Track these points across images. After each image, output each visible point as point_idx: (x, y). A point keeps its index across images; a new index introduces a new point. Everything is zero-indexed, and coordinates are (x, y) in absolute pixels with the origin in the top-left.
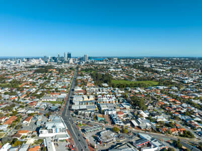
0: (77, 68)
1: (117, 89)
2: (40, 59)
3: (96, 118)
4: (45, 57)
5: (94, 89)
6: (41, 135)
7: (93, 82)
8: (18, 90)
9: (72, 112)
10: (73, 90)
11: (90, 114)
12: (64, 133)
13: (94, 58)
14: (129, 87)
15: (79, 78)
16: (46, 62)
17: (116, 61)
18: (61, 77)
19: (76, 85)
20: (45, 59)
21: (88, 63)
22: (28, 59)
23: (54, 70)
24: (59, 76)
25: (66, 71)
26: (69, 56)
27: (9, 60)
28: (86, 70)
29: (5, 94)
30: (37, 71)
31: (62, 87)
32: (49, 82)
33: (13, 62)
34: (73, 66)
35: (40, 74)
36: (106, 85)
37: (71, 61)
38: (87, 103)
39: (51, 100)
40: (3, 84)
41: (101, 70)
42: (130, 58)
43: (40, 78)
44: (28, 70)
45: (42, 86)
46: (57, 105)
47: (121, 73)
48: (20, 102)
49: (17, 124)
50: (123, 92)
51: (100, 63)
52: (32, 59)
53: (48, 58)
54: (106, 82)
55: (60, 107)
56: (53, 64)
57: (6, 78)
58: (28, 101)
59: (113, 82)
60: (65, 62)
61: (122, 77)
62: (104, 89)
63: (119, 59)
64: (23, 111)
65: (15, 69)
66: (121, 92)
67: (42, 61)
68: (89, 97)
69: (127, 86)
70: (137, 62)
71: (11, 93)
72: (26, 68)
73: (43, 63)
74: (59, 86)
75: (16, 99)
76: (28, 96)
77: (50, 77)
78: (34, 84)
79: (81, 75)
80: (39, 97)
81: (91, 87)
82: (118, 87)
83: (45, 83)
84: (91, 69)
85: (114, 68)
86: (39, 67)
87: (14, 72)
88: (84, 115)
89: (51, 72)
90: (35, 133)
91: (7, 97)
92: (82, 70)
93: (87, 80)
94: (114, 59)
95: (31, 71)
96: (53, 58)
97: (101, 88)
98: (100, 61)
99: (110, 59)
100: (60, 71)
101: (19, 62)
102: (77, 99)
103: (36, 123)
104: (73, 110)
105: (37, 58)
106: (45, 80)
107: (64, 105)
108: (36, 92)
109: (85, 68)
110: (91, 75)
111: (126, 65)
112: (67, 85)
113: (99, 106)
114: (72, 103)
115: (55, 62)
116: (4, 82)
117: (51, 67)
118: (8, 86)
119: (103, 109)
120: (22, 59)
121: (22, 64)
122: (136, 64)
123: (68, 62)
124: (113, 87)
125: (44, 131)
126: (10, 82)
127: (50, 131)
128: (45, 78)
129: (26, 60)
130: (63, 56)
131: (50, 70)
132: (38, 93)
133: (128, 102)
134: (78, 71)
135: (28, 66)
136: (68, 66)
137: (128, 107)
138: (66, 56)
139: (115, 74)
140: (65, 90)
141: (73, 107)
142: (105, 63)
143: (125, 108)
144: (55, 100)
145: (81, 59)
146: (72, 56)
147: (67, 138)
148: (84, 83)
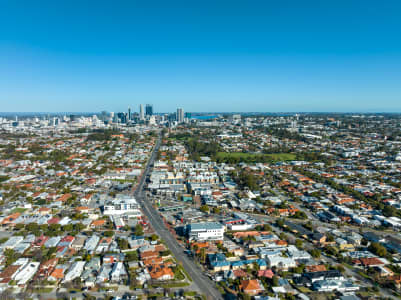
0: (163, 132)
1: (223, 164)
2: (95, 117)
3: (182, 199)
4: (104, 113)
5: (187, 165)
6: (106, 213)
7: (187, 155)
8: (66, 164)
9: (147, 192)
10: (152, 166)
11: (174, 195)
12: (136, 211)
13: (198, 115)
14: (246, 162)
15: (164, 148)
16: (106, 123)
17: (237, 122)
18: (133, 147)
19: (157, 158)
20: (103, 116)
21: (183, 123)
22: (72, 117)
23: (122, 137)
24: (130, 146)
25: (142, 137)
26: (149, 111)
27: (37, 120)
28: (178, 137)
29: (48, 168)
30: (91, 138)
31: (135, 162)
32: (113, 154)
33: (45, 123)
34: (155, 129)
35: (97, 142)
36: (207, 159)
37: (153, 120)
38: (171, 181)
39: (118, 178)
40: (41, 157)
41: (205, 136)
42: (267, 116)
43: (98, 148)
44: (76, 137)
45: (102, 160)
46: (126, 184)
47: (240, 141)
48: (72, 179)
50: (233, 168)
52: (79, 116)
53: (109, 116)
54: (207, 154)
55: (130, 186)
56: (119, 126)
57: (42, 148)
58: (83, 176)
59: (221, 155)
60: (142, 123)
61: (239, 147)
62: (203, 165)
63: (244, 117)
64: (78, 188)
65: (51, 133)
66: (228, 168)
67: (99, 121)
68: (175, 175)
69: (242, 160)
70: (277, 123)
71: (57, 168)
72: (71, 132)
73: (100, 124)
74: (129, 159)
75: (66, 176)
76: (82, 172)
77: (115, 146)
78: (88, 157)
79: (169, 144)
80: (99, 173)
81: (182, 161)
82: (227, 163)
83: (107, 156)
84: (188, 135)
85: (229, 133)
86: (94, 131)
87: (52, 139)
88: (165, 195)
89: (114, 139)
90: (99, 210)
91: (52, 172)
92: (171, 136)
93: (178, 151)
94: (234, 116)
95: (80, 137)
96: (120, 115)
97: (197, 164)
98: (208, 121)
99: (226, 116)
100: (132, 137)
101: (57, 122)
102: (154, 177)
103: (98, 202)
104: (149, 190)
105: (89, 116)
106: (106, 152)
107: (136, 184)
108: (94, 167)
109: (176, 132)
110: (186, 145)
111: (255, 127)
112: (143, 159)
113: (189, 186)
114: (148, 181)
115: (122, 122)
116: (41, 153)
117: (115, 131)
118: (49, 159)
120: (60, 116)
121: (62, 126)
122: (274, 125)
123: (147, 123)
124: (218, 162)
125: (110, 207)
126: (51, 154)
127: (118, 207)
128: (107, 149)
129: (68, 119)
130: (138, 112)
131: (114, 136)
132: (98, 168)
133: (236, 181)
134: (163, 138)
135: (73, 129)
136: (146, 129)
137: (232, 187)
138: (144, 111)
139: (228, 142)
140: (140, 165)
141: (150, 186)
142: (215, 124)
143: (227, 189)
144: (123, 178)
145: (172, 117)
146: (154, 112)
147: (140, 216)
148: (171, 156)
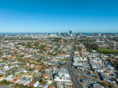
0: (75, 39)
1: (102, 54)
2: (55, 34)
3: (89, 73)
4: (57, 33)
5: (87, 53)
6: (55, 80)
7: (86, 49)
8: (44, 51)
10: (73, 53)
11: (85, 71)
12: (69, 81)
13: (85, 33)
14: (112, 54)
15: (77, 45)
16: (58, 36)
17: (100, 36)
18: (66, 44)
19: (75, 50)
20: (57, 34)
21: (81, 36)
22: (49, 34)
23: (62, 41)
25: (69, 41)
26: (71, 32)
27: (40, 35)
28: (81, 41)
29: (38, 52)
30: (53, 41)
31: (67, 51)
32: (59, 47)
33: (42, 35)
34: (73, 38)
35: (55, 42)
36: (94, 51)
37: (72, 35)
38: (82, 62)
39: (61, 58)
40: (37, 47)
41: (91, 41)
42: (111, 34)
43: (55, 45)
44: (49, 40)
45: (56, 49)
46: (64, 62)
47: (105, 43)
48: (45, 58)
49: (43, 70)
50: (108, 57)
51: (89, 36)
52: (51, 34)
53: (59, 34)
54: (94, 49)
55: (66, 63)
56: (62, 37)
57: (38, 44)
58: (49, 57)
59: (99, 49)
60: (68, 36)
61: (105, 46)
62: (94, 54)
63: (102, 34)
64: (46, 63)
65: (42, 39)
66: (106, 57)
67: (56, 35)
68: (83, 59)
69: (110, 53)
70: (116, 36)
71: (41, 52)
72: (48, 38)
73: (56, 36)
74: (65, 50)
75: (43, 56)
76: (48, 55)
77: (60, 44)
78: (51, 48)
79: (78, 44)
80: (54, 55)
81: (85, 52)
82: (104, 53)
83: (57, 48)
84: (84, 41)
85: (99, 40)
86: (54, 38)
87: (42, 41)
88: (81, 70)
89: (60, 41)
91: (38, 54)
92: (78, 41)
93: (82, 47)
94: (99, 34)
95: (50, 40)
96: (62, 33)
97: (91, 53)
98: (90, 35)
99: (96, 34)
100: (66, 41)
102: (76, 59)
104: (74, 66)
105: (53, 34)
106: (57, 46)
107: (68, 62)
108: (53, 52)
109: (80, 39)
110: (84, 44)
111: (107, 38)
112: (70, 49)
113: (90, 65)
114: (73, 61)
115: (63, 36)
116: (37, 46)
117: (60, 38)
118: (39, 48)
119: (94, 67)
120: (46, 34)
121: (46, 37)
122: (115, 38)
123: (70, 36)
124: (99, 53)
125: (57, 77)
126: (40, 46)
127: (61, 78)
128: (58, 45)
129: (48, 35)
130: (67, 33)
131: (60, 40)
132: (54, 53)
133: (112, 65)
134: (76, 42)
135: (49, 37)
136: (70, 38)
137: (112, 68)
138: (69, 32)
139: (100, 44)
140: (69, 53)
141: (74, 64)
142: (92, 36)
143: (110, 69)
144: (63, 58)
145: (78, 34)
146: (72, 32)
147: (71, 84)
148: (80, 49)
